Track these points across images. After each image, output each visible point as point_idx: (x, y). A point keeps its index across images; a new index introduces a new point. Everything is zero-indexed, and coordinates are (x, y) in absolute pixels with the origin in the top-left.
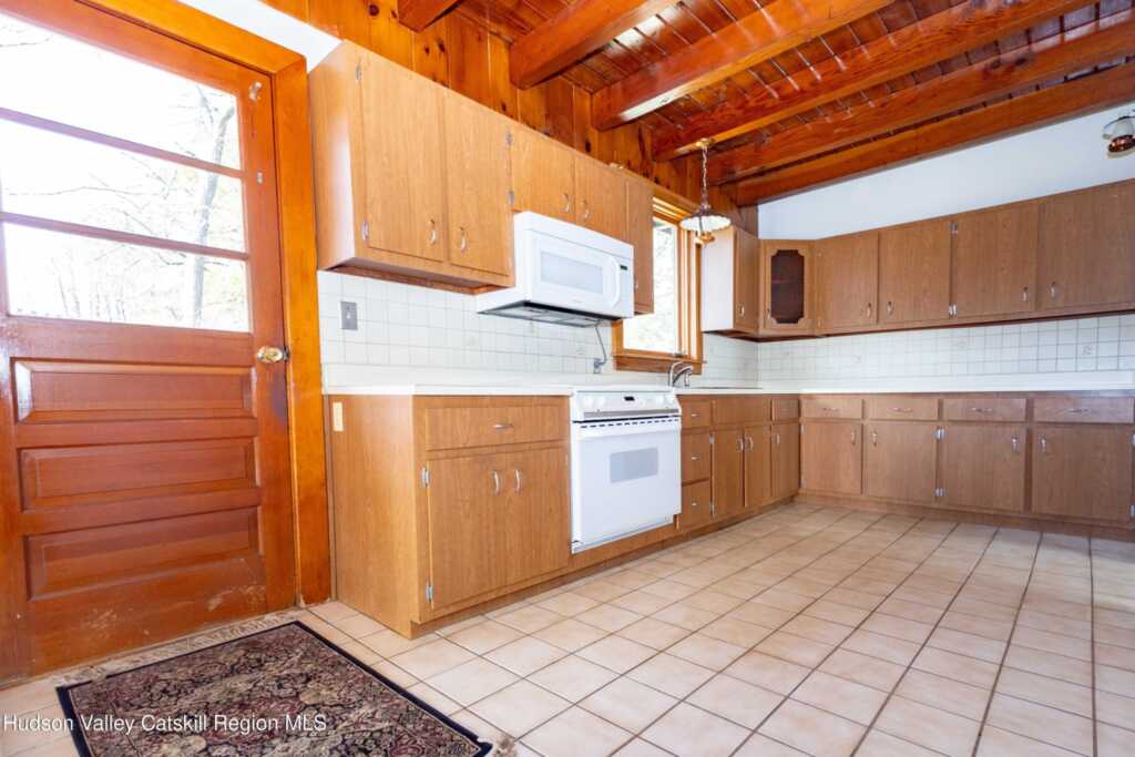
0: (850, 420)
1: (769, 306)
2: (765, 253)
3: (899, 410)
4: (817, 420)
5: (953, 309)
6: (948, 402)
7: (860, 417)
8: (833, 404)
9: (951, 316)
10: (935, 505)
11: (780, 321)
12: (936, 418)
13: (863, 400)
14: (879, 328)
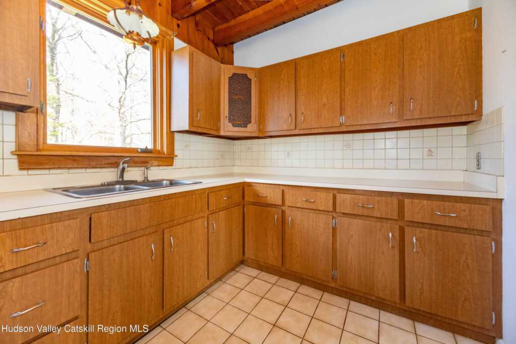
0: (275, 206)
1: (227, 113)
2: (224, 76)
3: (306, 201)
4: (254, 204)
5: (343, 119)
6: (340, 197)
7: (280, 203)
8: (263, 192)
9: (341, 125)
10: (333, 285)
11: (234, 125)
12: (331, 209)
13: (284, 189)
14: (296, 132)
